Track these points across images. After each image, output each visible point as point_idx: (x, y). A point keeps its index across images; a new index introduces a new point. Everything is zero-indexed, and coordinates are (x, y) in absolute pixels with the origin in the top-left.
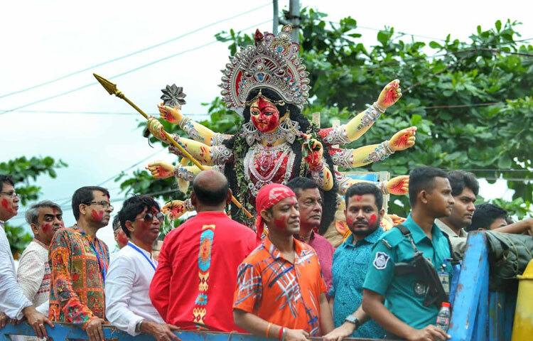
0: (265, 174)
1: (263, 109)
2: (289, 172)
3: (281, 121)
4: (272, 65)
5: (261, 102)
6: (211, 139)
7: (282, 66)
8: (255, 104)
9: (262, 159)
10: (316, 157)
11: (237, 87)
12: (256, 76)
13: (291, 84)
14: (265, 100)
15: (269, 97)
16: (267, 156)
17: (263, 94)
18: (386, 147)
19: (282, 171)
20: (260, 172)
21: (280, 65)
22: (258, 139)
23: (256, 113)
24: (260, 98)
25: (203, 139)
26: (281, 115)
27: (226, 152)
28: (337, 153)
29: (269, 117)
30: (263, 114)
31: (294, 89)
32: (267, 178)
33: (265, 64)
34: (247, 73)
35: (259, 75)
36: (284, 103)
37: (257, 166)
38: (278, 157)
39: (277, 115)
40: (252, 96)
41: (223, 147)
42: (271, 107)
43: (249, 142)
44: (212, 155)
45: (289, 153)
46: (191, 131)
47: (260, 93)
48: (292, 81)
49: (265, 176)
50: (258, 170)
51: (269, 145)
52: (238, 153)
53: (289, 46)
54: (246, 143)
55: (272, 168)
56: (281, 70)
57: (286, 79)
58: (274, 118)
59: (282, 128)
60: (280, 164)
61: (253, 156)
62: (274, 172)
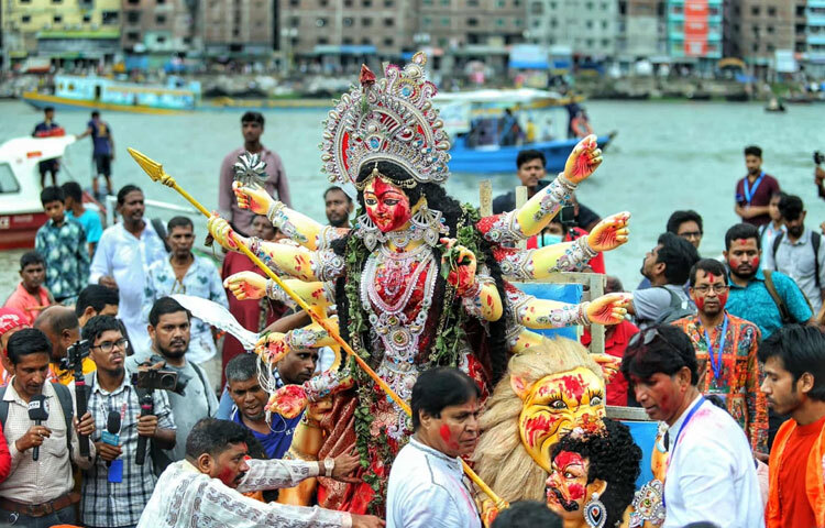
0: (393, 301)
1: (381, 196)
2: (428, 297)
3: (413, 212)
4: (391, 123)
5: (378, 184)
6: (317, 238)
7: (409, 123)
8: (370, 188)
9: (387, 275)
10: (465, 275)
11: (345, 157)
12: (368, 141)
13: (424, 151)
14: (385, 180)
15: (390, 176)
16: (395, 270)
17: (380, 171)
18: (583, 247)
19: (417, 295)
20: (384, 299)
21: (405, 121)
22: (382, 240)
23: (371, 202)
24: (376, 177)
25: (303, 238)
26: (412, 203)
27: (335, 262)
28: (508, 257)
29: (392, 208)
30: (381, 204)
31: (430, 159)
32: (396, 307)
33: (381, 121)
34: (355, 135)
35: (372, 139)
36: (415, 184)
37: (379, 288)
38: (412, 271)
39: (405, 203)
40: (364, 174)
41: (331, 254)
42: (394, 193)
43: (368, 244)
44: (314, 267)
45: (428, 265)
46: (284, 227)
47: (376, 170)
48: (425, 146)
49: (392, 304)
50: (381, 294)
51: (400, 251)
52: (352, 264)
53: (421, 86)
54: (364, 247)
55: (402, 290)
56: (407, 131)
57: (415, 143)
58: (401, 209)
59: (416, 222)
60: (414, 285)
61: (375, 268)
62: (405, 298)
